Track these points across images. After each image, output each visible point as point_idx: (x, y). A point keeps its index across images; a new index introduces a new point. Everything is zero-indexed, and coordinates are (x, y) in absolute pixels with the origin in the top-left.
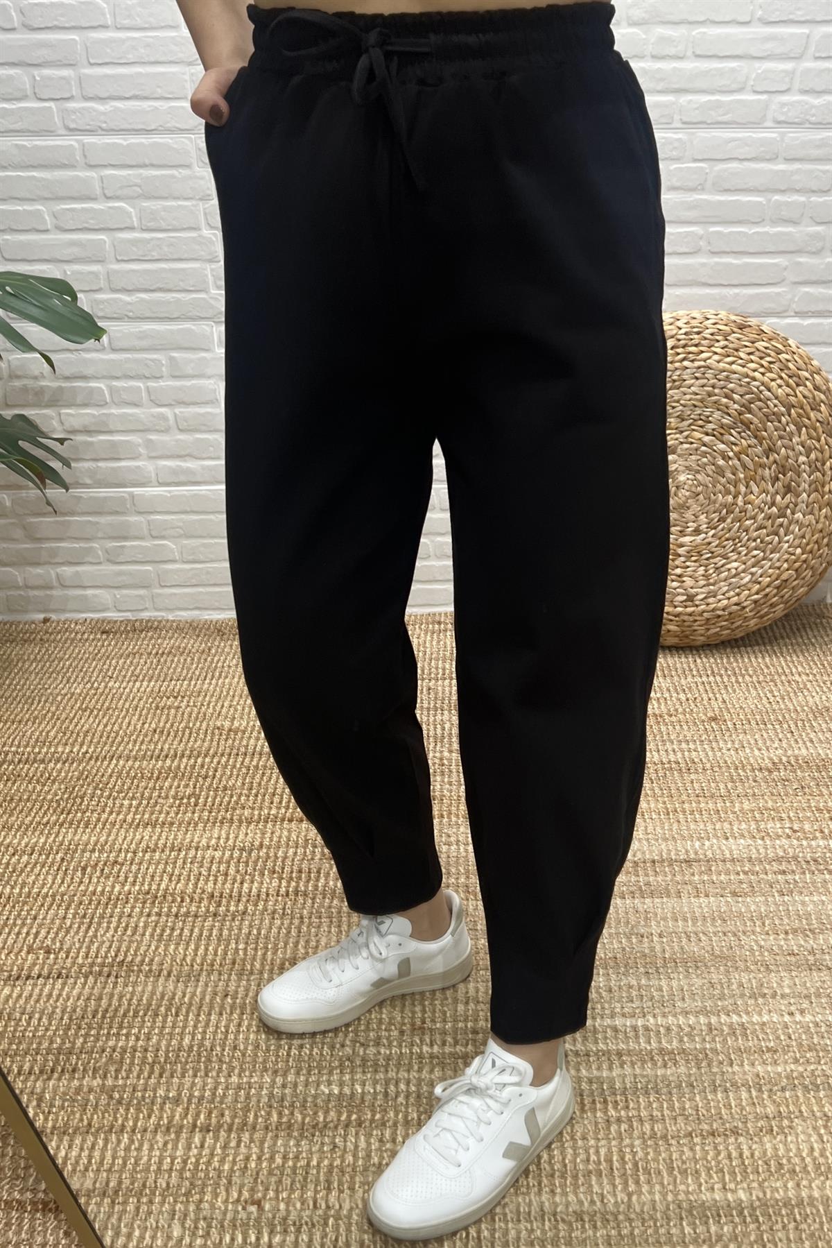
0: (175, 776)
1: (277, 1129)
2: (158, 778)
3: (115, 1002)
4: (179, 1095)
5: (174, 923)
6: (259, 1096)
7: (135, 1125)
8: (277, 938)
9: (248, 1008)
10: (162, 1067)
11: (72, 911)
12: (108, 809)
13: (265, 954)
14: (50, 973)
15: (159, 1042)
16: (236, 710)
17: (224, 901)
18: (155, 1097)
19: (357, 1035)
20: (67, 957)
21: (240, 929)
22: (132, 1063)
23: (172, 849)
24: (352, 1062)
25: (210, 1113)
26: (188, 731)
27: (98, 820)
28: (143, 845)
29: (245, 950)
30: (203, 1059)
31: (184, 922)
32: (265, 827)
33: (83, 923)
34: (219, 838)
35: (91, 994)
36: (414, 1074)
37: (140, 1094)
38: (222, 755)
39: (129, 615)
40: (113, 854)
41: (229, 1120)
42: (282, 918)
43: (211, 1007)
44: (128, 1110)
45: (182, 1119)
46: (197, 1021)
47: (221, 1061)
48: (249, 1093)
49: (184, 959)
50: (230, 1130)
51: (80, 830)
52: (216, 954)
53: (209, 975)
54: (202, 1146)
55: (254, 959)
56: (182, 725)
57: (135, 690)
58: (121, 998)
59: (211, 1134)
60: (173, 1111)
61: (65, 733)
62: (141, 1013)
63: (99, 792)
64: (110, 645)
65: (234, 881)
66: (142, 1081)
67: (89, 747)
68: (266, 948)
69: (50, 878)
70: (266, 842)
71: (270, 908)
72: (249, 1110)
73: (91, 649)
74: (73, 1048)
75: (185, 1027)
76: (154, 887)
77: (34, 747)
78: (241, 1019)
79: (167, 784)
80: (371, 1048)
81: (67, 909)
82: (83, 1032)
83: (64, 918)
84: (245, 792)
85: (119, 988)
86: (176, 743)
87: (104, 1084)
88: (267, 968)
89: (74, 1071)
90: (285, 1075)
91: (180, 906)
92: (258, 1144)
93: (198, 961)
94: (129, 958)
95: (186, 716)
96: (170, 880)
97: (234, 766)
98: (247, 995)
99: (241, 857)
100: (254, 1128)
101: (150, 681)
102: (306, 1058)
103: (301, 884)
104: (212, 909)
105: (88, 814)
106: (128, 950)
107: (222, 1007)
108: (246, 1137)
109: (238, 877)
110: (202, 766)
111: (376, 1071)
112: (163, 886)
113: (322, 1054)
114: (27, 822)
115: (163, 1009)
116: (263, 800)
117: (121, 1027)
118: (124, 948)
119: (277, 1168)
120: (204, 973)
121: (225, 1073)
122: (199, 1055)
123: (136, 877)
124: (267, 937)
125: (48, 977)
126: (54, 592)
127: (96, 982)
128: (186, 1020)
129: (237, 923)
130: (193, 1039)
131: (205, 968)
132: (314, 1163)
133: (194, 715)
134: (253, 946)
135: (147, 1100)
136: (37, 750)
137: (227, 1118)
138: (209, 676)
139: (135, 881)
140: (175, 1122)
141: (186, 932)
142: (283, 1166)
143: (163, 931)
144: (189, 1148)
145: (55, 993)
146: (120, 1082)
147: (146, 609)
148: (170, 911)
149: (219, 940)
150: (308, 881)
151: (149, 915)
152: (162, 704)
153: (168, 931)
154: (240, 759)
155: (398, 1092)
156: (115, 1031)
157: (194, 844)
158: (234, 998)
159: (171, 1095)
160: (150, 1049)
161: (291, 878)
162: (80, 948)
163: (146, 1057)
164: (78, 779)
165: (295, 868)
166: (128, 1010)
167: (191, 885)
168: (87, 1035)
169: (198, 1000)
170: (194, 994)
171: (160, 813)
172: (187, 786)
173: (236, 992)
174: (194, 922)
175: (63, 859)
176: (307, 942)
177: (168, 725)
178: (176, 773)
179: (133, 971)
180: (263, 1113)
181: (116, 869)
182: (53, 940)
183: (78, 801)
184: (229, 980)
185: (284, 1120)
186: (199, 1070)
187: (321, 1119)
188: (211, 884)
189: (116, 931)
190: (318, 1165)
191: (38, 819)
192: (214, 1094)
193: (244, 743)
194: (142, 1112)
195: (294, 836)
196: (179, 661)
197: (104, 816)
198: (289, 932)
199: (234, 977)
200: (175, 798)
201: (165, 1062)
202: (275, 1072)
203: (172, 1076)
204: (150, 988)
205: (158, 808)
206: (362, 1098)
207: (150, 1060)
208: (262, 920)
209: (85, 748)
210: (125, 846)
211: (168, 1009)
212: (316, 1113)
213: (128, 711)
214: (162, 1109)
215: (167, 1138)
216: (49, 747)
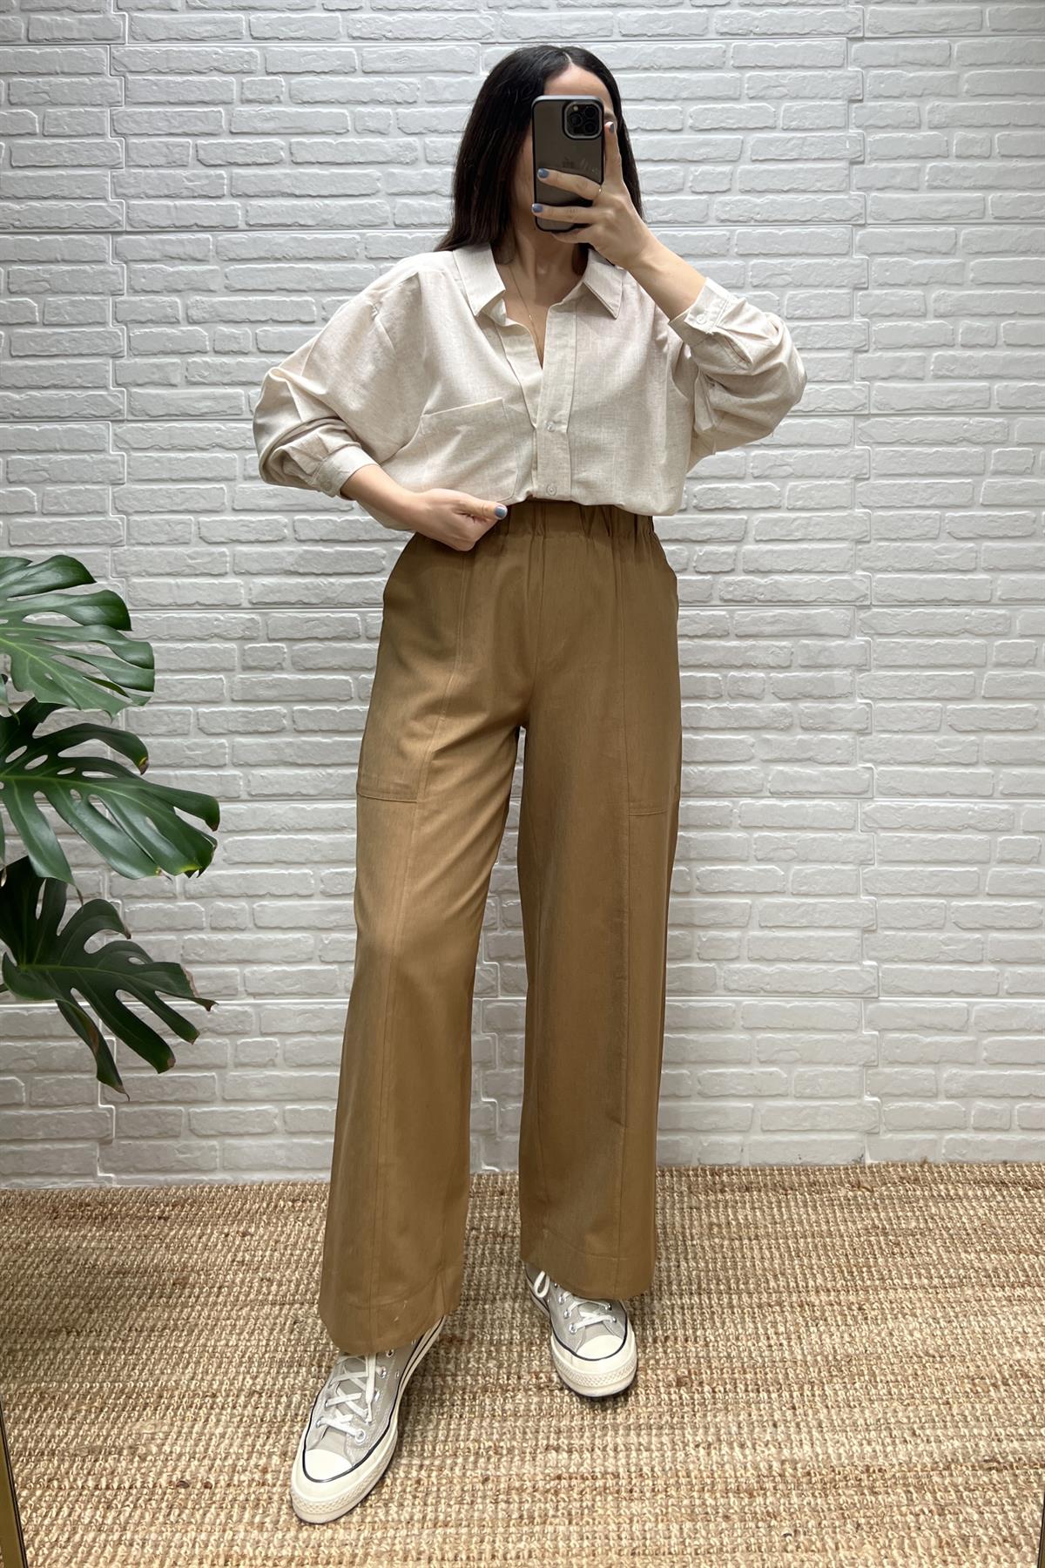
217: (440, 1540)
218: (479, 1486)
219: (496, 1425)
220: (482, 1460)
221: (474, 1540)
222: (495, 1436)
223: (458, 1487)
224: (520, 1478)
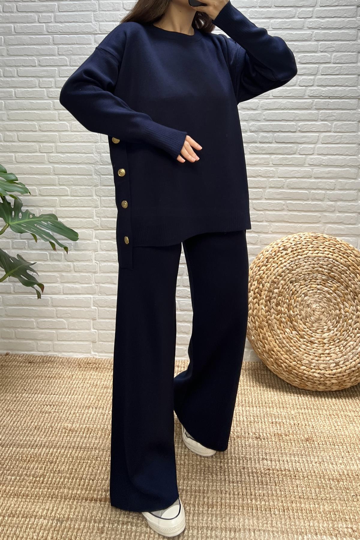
39: (42, 354)
126: (13, 341)
147: (50, 351)
217: (232, 487)
218: (242, 470)
219: (244, 449)
220: (241, 461)
221: (244, 488)
222: (244, 453)
223: (235, 470)
224: (256, 468)
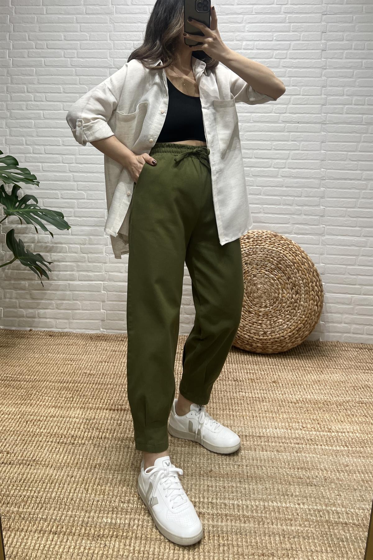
0: (66, 390)
1: (83, 536)
2: (60, 390)
3: (29, 476)
4: (47, 517)
5: (57, 446)
6: (79, 521)
7: (27, 529)
8: (95, 455)
9: (80, 483)
10: (42, 505)
11: (20, 438)
12: (40, 400)
13: (89, 461)
14: (7, 462)
15: (43, 494)
16: (92, 367)
17: (77, 439)
18: (37, 517)
19: (121, 498)
20: (14, 456)
21: (81, 450)
22: (31, 503)
23: (61, 417)
24: (117, 509)
25: (58, 526)
26: (74, 373)
27: (36, 404)
28: (51, 414)
29: (82, 459)
30: (59, 503)
31: (61, 445)
32: (97, 411)
33: (23, 443)
34: (79, 414)
35: (20, 472)
36: (141, 516)
37: (32, 516)
38: (85, 383)
39: (60, 330)
40: (39, 417)
41: (65, 530)
42: (98, 447)
43: (66, 481)
44: (26, 522)
45: (46, 528)
46: (59, 487)
47: (66, 505)
48: (74, 519)
49: (58, 460)
50: (64, 534)
51: (29, 407)
52: (71, 460)
53: (66, 468)
54: (52, 540)
55: (85, 463)
56: (72, 371)
57: (57, 357)
58: (31, 474)
59: (57, 535)
60: (43, 524)
61: (29, 371)
62: (38, 482)
63: (38, 393)
64: (51, 340)
65: (82, 431)
66: (33, 510)
67: (37, 377)
68: (90, 459)
69: (14, 424)
70: (96, 417)
71: (94, 443)
72: (73, 527)
73: (44, 342)
74: (10, 494)
75: (54, 489)
76: (52, 431)
77: (17, 376)
78: (76, 487)
79: (63, 392)
80: (126, 504)
81: (18, 437)
82: (14, 488)
83: (16, 440)
84: (91, 397)
85: (32, 471)
86: (69, 377)
87: (18, 511)
88: (90, 467)
89: (8, 503)
90: (90, 513)
91: (60, 439)
92: (75, 541)
93: (64, 462)
94: (37, 459)
95: (74, 368)
96: (58, 429)
97: (88, 388)
98: (80, 477)
99: (86, 422)
100: (74, 534)
101: (63, 354)
102: (99, 506)
103: (107, 434)
104: (72, 441)
105: (32, 401)
106: (37, 455)
107: (70, 482)
108: (70, 538)
109: (84, 430)
110: (77, 387)
111: (126, 514)
112: (55, 431)
113: (106, 505)
114: (10, 402)
115: (47, 480)
116: (98, 401)
117: (29, 487)
118: (36, 455)
119: (81, 553)
120: (65, 467)
121: (66, 510)
122: (57, 501)
123: (46, 426)
124: (91, 454)
125: (6, 464)
126: (36, 320)
127: (23, 467)
128: (55, 486)
129: (81, 448)
130: (56, 494)
131: (66, 465)
132: (96, 552)
133: (77, 368)
134: (85, 457)
135: (34, 519)
136: (18, 377)
137: (64, 529)
138: (85, 354)
139: (45, 428)
140: (43, 529)
141: (61, 449)
142: (84, 552)
143: (52, 448)
144: (47, 541)
145: (7, 470)
146: (25, 510)
147: (66, 328)
148: (56, 441)
149: (73, 454)
150: (110, 434)
151: (48, 442)
152: (66, 363)
153: (54, 449)
154: (91, 385)
155: (134, 524)
156: (27, 488)
157: (69, 416)
158: (75, 478)
159: (44, 517)
160: (39, 497)
161: (104, 432)
162: (20, 453)
163: (36, 500)
164: (31, 388)
165: (106, 428)
166: (33, 480)
167: (66, 432)
168: (16, 489)
169: (61, 478)
170: (60, 475)
171: (59, 403)
172: (70, 393)
173: (76, 476)
174: (65, 446)
175: (20, 417)
176: (106, 457)
177: (67, 371)
178: (67, 389)
179: (38, 464)
180: (79, 528)
181: (39, 423)
182: (11, 448)
183: (30, 396)
184: (74, 470)
185: (87, 532)
186: (57, 508)
187: (102, 533)
188: (73, 432)
189: (34, 447)
190: (98, 552)
191: (14, 402)
192: (61, 519)
193: (94, 379)
194: (31, 523)
195: (107, 415)
196: (75, 348)
197: (38, 402)
198: (100, 453)
199: (76, 469)
200: (65, 398)
201: (44, 503)
202: (86, 511)
203: (45, 509)
204: (43, 471)
205: (58, 401)
206: (119, 525)
207: (38, 502)
208: (90, 447)
209: (35, 377)
210: (44, 414)
211: (49, 481)
212: (100, 530)
213: (53, 364)
214: (39, 523)
215: (39, 535)
216: (23, 376)
